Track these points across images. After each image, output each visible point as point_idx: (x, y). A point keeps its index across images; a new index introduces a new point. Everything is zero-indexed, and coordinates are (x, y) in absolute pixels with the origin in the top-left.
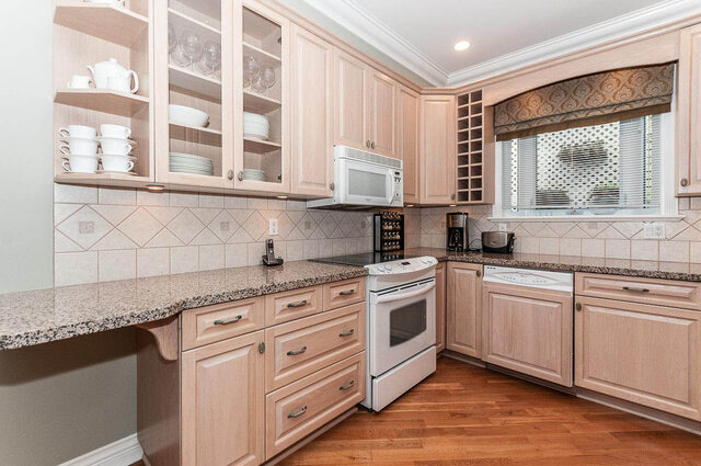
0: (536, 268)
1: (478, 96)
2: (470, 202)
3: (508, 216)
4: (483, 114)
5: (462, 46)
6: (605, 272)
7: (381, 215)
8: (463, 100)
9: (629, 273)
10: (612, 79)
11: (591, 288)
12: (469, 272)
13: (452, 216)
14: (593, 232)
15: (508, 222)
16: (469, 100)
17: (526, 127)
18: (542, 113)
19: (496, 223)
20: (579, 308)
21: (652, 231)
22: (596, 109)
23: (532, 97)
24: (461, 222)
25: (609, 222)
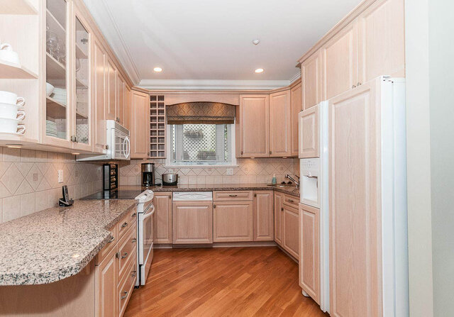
0: (198, 191)
1: (161, 98)
2: (157, 157)
3: (174, 165)
4: (165, 109)
5: (158, 70)
6: (223, 190)
7: (110, 165)
8: (153, 98)
9: (232, 189)
10: (216, 105)
11: (219, 197)
12: (165, 197)
13: (144, 166)
14: (210, 172)
15: (174, 169)
16: (156, 99)
17: (182, 119)
18: (190, 114)
19: (167, 169)
20: (215, 207)
21: (229, 172)
22: (211, 117)
23: (185, 105)
24: (149, 169)
25: (216, 168)
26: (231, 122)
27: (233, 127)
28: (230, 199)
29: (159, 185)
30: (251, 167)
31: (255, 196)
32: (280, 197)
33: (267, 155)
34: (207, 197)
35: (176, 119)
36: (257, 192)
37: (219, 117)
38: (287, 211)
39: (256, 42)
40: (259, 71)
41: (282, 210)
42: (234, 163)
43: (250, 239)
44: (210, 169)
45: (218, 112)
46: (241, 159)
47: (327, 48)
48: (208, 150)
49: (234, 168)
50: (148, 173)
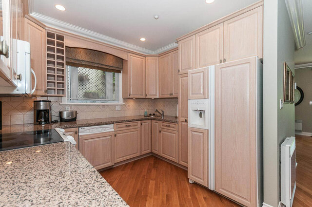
2: (56, 95)
3: (70, 103)
4: (64, 49)
6: (122, 121)
9: (128, 121)
11: (119, 128)
12: (71, 132)
14: (104, 109)
15: (71, 106)
16: (54, 39)
18: (87, 59)
19: (64, 106)
20: (115, 136)
21: (118, 108)
22: (104, 65)
23: (83, 51)
24: (42, 106)
25: (108, 105)
26: (119, 72)
27: (121, 75)
28: (126, 128)
29: (56, 122)
30: (132, 104)
31: (142, 124)
32: (157, 124)
33: (143, 97)
34: (110, 128)
35: (73, 61)
36: (142, 121)
37: (111, 66)
38: (164, 132)
39: (156, 17)
40: (143, 39)
41: (160, 132)
42: (121, 102)
43: (138, 154)
44: (104, 106)
45: (110, 62)
46: (125, 99)
47: (199, 36)
48: (93, 91)
49: (121, 105)
50: (42, 110)
